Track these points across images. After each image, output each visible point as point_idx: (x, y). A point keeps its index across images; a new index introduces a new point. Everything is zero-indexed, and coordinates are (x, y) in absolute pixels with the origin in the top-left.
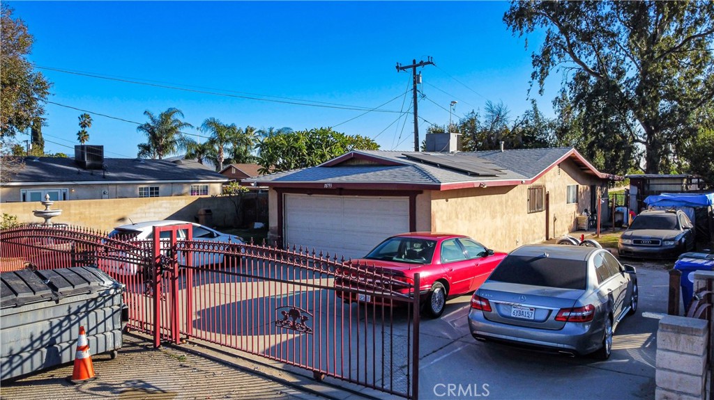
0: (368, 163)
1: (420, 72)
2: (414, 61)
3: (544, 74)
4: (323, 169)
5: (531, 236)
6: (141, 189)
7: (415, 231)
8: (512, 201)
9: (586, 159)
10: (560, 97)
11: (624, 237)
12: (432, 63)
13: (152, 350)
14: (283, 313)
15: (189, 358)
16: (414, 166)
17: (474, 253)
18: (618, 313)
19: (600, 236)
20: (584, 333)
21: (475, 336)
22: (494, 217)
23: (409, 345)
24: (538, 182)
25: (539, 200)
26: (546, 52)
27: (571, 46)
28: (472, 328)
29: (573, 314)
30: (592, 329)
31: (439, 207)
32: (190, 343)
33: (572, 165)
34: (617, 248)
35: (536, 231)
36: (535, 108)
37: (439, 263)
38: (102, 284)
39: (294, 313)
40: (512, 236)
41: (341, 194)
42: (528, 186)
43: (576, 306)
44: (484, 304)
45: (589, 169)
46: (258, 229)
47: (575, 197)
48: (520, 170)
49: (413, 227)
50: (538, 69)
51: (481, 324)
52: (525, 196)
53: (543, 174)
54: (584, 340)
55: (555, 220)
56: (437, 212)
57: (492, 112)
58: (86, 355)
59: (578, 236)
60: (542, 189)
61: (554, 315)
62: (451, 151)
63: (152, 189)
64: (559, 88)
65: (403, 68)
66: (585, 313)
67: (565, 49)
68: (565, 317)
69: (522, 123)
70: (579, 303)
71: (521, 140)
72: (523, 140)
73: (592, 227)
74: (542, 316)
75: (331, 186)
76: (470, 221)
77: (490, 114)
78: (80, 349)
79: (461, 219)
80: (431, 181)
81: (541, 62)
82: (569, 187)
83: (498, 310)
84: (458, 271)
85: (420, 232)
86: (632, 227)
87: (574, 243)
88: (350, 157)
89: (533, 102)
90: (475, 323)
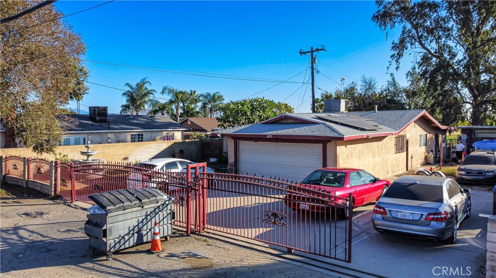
0: (292, 121)
1: (316, 56)
2: (312, 48)
3: (400, 55)
4: (262, 125)
5: (396, 169)
6: (132, 135)
7: (326, 167)
8: (385, 145)
9: (430, 114)
10: (411, 71)
11: (459, 170)
12: (324, 50)
13: (186, 236)
14: (268, 215)
15: (210, 241)
16: (324, 124)
17: (368, 180)
18: (461, 217)
19: (442, 168)
20: (441, 227)
21: (376, 229)
22: (374, 157)
23: (346, 232)
24: (401, 133)
25: (402, 145)
26: (402, 41)
27: (420, 37)
28: (374, 225)
29: (435, 216)
30: (447, 225)
31: (341, 150)
32: (207, 232)
33: (424, 122)
34: (455, 176)
35: (400, 165)
36: (393, 79)
37: (348, 186)
38: (162, 197)
39: (275, 215)
40: (385, 168)
41: (276, 142)
42: (395, 136)
43: (437, 212)
44: (382, 210)
45: (434, 124)
46: (213, 162)
47: (425, 142)
48: (389, 125)
49: (325, 165)
50: (396, 53)
51: (380, 222)
52: (393, 142)
53: (405, 128)
54: (442, 232)
55: (412, 158)
56: (340, 154)
57: (366, 82)
58: (158, 238)
59: (428, 168)
60: (404, 137)
61: (424, 217)
62: (341, 111)
63: (139, 135)
64: (411, 65)
65: (304, 53)
66: (442, 216)
67: (415, 40)
68: (430, 218)
69: (385, 91)
70: (439, 210)
71: (386, 103)
72: (387, 102)
73: (437, 161)
74: (417, 218)
75: (271, 137)
76: (359, 159)
77: (364, 84)
78: (155, 234)
79: (355, 158)
80: (338, 135)
81: (398, 47)
82: (421, 135)
83: (391, 214)
84: (360, 191)
85: (330, 167)
86: (465, 163)
87: (427, 173)
88: (281, 118)
89: (391, 76)
90: (376, 222)
